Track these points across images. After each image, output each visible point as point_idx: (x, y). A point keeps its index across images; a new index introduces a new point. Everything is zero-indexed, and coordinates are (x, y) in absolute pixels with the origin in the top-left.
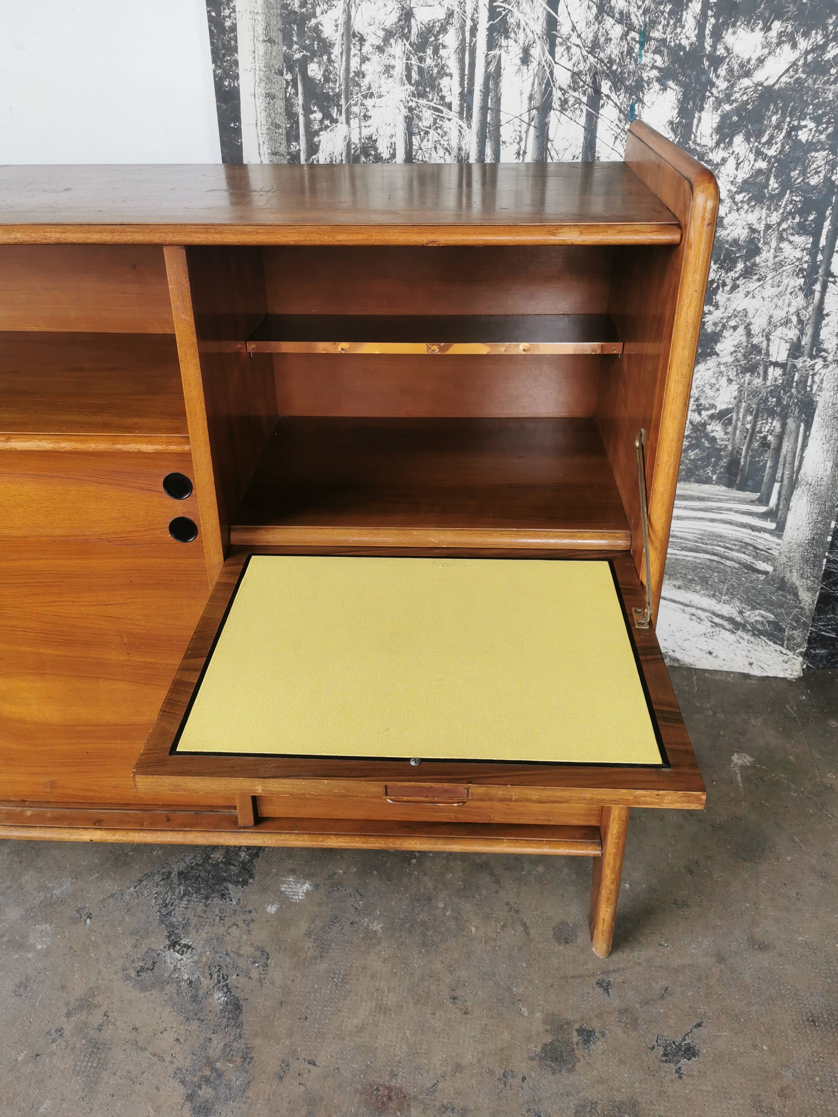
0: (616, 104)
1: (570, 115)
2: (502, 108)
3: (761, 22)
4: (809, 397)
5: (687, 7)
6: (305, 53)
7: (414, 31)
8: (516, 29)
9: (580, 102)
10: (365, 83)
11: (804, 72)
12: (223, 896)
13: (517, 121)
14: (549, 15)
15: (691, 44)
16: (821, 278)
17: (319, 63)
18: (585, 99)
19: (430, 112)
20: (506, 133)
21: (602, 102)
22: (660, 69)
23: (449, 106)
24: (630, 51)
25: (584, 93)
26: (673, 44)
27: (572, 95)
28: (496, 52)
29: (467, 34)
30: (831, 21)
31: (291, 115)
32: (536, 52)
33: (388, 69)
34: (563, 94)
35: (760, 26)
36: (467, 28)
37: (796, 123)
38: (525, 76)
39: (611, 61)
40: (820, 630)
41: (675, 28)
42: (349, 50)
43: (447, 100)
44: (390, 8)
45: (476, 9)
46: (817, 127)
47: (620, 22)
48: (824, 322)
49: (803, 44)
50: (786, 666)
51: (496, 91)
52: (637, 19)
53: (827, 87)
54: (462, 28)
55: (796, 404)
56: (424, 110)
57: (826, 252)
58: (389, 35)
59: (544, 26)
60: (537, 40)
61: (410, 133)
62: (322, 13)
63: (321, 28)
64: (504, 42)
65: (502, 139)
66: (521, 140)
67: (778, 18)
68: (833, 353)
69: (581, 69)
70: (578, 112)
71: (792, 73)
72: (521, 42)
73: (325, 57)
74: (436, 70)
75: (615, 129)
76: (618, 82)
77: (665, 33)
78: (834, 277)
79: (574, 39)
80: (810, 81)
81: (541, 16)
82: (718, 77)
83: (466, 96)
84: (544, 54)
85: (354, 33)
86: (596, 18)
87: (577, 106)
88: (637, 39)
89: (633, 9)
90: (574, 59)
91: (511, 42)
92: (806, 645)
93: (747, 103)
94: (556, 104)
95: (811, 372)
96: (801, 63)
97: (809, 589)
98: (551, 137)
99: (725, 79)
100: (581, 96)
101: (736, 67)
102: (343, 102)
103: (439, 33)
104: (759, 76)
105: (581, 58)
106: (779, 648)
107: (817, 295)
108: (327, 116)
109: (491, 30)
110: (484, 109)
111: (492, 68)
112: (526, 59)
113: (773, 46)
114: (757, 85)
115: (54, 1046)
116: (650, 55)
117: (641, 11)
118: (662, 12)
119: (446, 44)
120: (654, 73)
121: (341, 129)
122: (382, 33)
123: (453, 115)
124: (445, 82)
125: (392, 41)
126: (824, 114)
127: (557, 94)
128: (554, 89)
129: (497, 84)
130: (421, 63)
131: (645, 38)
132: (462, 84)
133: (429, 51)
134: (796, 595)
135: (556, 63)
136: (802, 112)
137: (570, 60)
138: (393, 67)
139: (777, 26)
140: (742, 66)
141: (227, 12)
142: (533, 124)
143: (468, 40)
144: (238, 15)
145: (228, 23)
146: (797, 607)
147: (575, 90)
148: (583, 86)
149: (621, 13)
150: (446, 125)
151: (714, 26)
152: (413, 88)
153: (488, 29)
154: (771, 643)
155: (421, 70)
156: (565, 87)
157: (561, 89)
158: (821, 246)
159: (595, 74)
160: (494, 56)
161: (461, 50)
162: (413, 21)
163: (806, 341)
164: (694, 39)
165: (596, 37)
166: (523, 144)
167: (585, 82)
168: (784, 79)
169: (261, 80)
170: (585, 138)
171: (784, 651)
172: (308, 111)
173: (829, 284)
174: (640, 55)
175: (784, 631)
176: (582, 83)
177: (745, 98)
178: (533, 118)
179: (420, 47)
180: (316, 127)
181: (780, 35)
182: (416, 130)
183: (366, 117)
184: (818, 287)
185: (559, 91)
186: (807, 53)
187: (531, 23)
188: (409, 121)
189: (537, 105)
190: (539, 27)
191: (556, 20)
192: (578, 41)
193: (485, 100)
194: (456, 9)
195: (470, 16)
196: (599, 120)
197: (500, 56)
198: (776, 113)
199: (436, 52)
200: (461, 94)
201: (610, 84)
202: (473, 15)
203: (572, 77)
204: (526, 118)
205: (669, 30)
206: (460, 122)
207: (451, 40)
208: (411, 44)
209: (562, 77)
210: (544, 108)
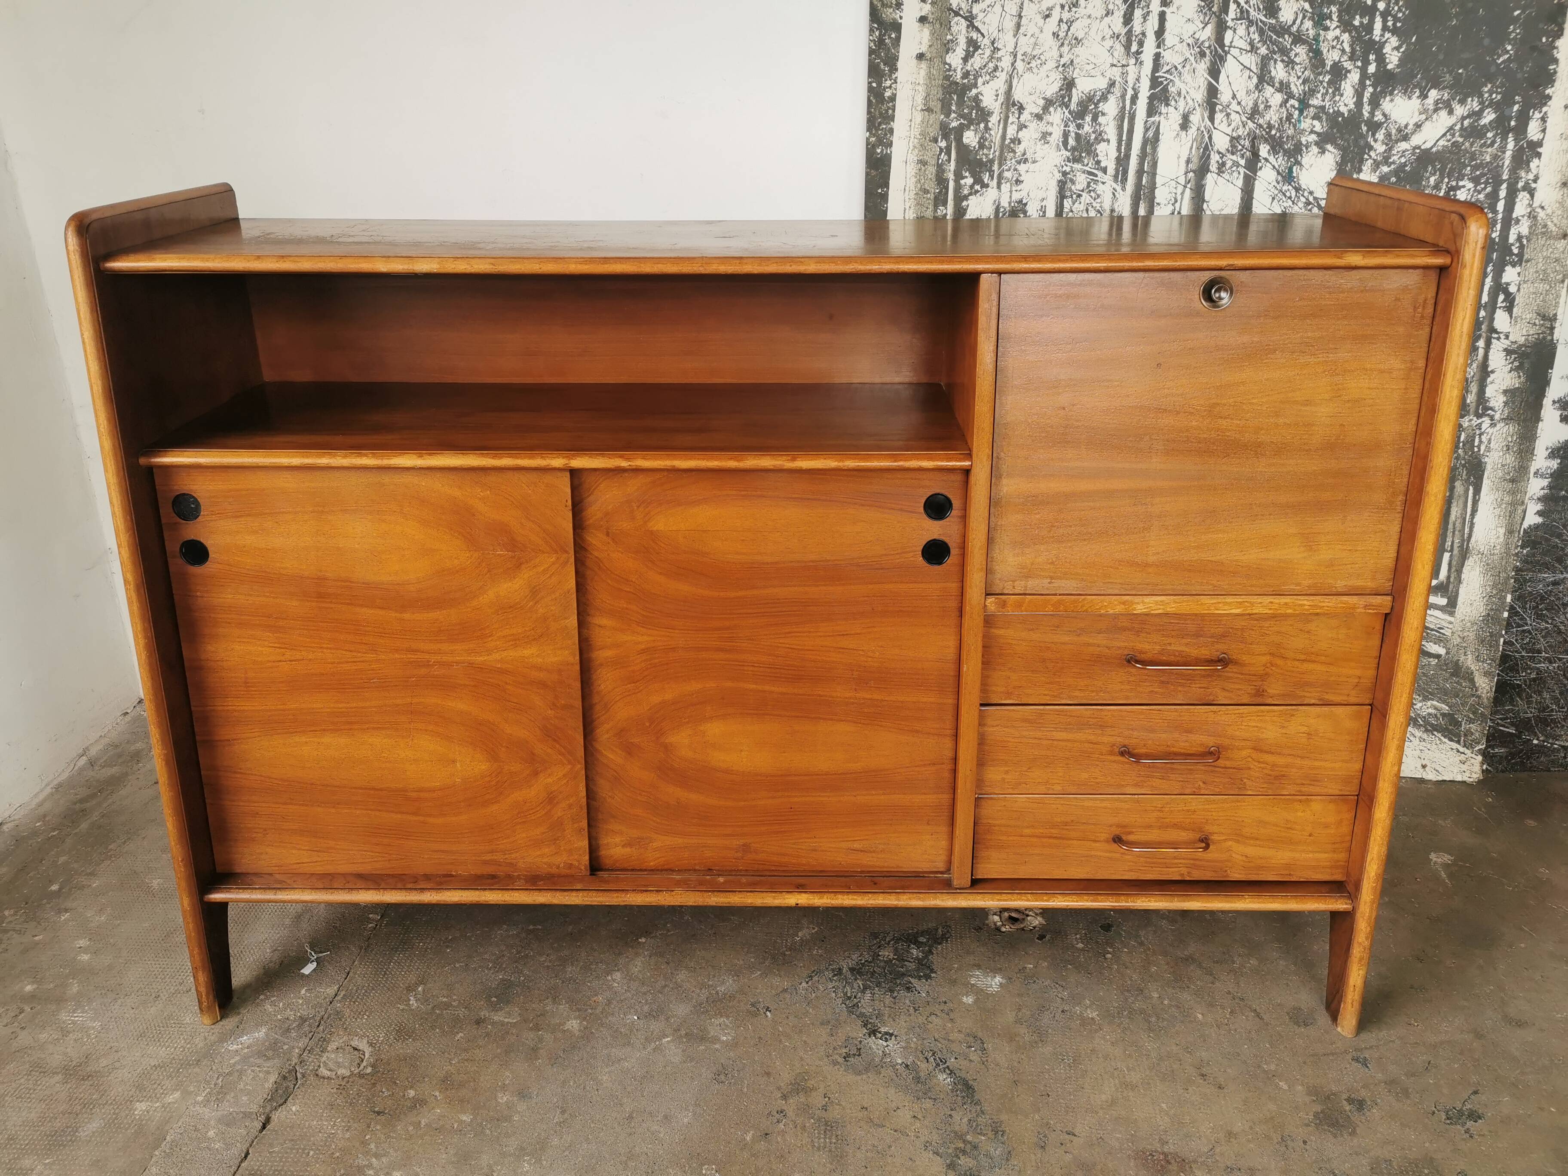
0: (1274, 167)
1: (1227, 177)
2: (1158, 171)
3: (1418, 91)
4: (1476, 458)
5: (1346, 77)
6: (962, 121)
7: (1075, 99)
8: (1176, 97)
9: (1238, 165)
10: (1019, 149)
11: (1461, 136)
12: (908, 989)
13: (1173, 183)
14: (1210, 84)
15: (1349, 111)
16: (1484, 335)
17: (976, 131)
18: (1242, 162)
19: (1084, 176)
20: (1161, 195)
21: (1260, 165)
22: (1319, 134)
23: (1104, 170)
24: (1289, 117)
25: (1242, 156)
26: (1331, 111)
27: (1230, 159)
28: (1156, 118)
29: (1128, 102)
30: (1486, 89)
31: (941, 181)
32: (1195, 119)
33: (1045, 136)
34: (1221, 158)
35: (1417, 94)
36: (1128, 97)
37: (1454, 183)
38: (1183, 141)
39: (1270, 127)
40: (1498, 724)
41: (1334, 95)
42: (1007, 118)
43: (1103, 165)
44: (1051, 79)
45: (1138, 80)
46: (1475, 187)
47: (1280, 90)
48: (1489, 380)
49: (1460, 110)
50: (1464, 767)
51: (1153, 155)
52: (1297, 88)
53: (1484, 149)
54: (1123, 97)
55: (1464, 466)
56: (1078, 174)
57: (1489, 308)
58: (1049, 103)
59: (1205, 94)
60: (1197, 107)
61: (1062, 196)
62: (984, 84)
63: (980, 97)
64: (1164, 109)
65: (1156, 201)
66: (1176, 201)
67: (1434, 87)
68: (1500, 412)
69: (1240, 134)
70: (1235, 174)
71: (1449, 137)
72: (1181, 109)
73: (982, 125)
74: (1093, 136)
75: (1273, 190)
76: (1276, 146)
77: (1323, 101)
78: (1498, 333)
79: (1234, 106)
80: (1467, 144)
81: (1202, 85)
82: (1376, 141)
83: (1122, 161)
84: (1203, 121)
85: (1014, 102)
86: (1257, 87)
87: (1234, 168)
88: (1297, 106)
89: (1293, 79)
90: (1233, 125)
91: (1171, 109)
92: (1484, 741)
93: (1405, 165)
94: (1213, 167)
95: (1478, 432)
96: (1458, 127)
97: (1486, 674)
98: (1206, 198)
99: (1383, 143)
100: (1239, 159)
101: (1394, 131)
102: (995, 167)
103: (1099, 101)
104: (1416, 140)
105: (1240, 123)
106: (1455, 745)
107: (1481, 352)
108: (978, 180)
109: (1151, 98)
110: (1140, 172)
111: (1150, 134)
112: (1185, 125)
113: (1430, 112)
114: (1415, 148)
115: (781, 1126)
116: (1309, 121)
117: (1301, 81)
118: (1321, 82)
119: (1105, 111)
120: (1313, 137)
121: (992, 193)
122: (1042, 102)
123: (1108, 178)
124: (1101, 148)
125: (1052, 109)
126: (1483, 175)
127: (1215, 158)
128: (1212, 153)
129: (1154, 149)
130: (1079, 129)
131: (1304, 105)
132: (1119, 149)
133: (1088, 119)
134: (1472, 681)
135: (1215, 128)
136: (1460, 173)
137: (1229, 125)
138: (1051, 134)
139: (1433, 94)
140: (1399, 130)
141: (888, 83)
142: (1189, 186)
143: (1128, 108)
144: (899, 86)
145: (888, 94)
146: (1473, 695)
147: (1233, 154)
148: (1241, 150)
149: (1281, 83)
150: (1100, 188)
151: (1372, 94)
152: (1068, 154)
153: (1149, 98)
154: (1446, 740)
155: (1078, 137)
156: (1223, 151)
157: (1219, 153)
158: (1483, 302)
159: (1254, 139)
160: (1153, 123)
161: (1120, 118)
162: (1074, 90)
163: (1471, 399)
164: (1352, 106)
165: (1256, 104)
166: (1177, 205)
167: (1243, 147)
168: (1442, 143)
169: (915, 147)
170: (1242, 199)
171: (1462, 749)
172: (958, 176)
173: (1493, 340)
174: (1299, 121)
175: (1461, 726)
176: (1240, 147)
177: (1403, 160)
178: (1189, 181)
179: (1079, 115)
180: (966, 192)
181: (1436, 102)
182: (1068, 194)
183: (1018, 182)
184: (1481, 343)
185: (1217, 155)
186: (1463, 118)
187: (1192, 92)
188: (1062, 185)
189: (1194, 168)
190: (1200, 95)
191: (1217, 88)
192: (1238, 109)
193: (1141, 164)
194: (1118, 79)
195: (1131, 85)
196: (1256, 182)
197: (1159, 123)
198: (1434, 174)
199: (1095, 119)
200: (1118, 159)
201: (1268, 147)
202: (1134, 85)
203: (1231, 141)
204: (1182, 180)
205: (1328, 98)
206: (1114, 185)
207: (1110, 108)
208: (1070, 112)
209: (1221, 142)
210: (1202, 171)
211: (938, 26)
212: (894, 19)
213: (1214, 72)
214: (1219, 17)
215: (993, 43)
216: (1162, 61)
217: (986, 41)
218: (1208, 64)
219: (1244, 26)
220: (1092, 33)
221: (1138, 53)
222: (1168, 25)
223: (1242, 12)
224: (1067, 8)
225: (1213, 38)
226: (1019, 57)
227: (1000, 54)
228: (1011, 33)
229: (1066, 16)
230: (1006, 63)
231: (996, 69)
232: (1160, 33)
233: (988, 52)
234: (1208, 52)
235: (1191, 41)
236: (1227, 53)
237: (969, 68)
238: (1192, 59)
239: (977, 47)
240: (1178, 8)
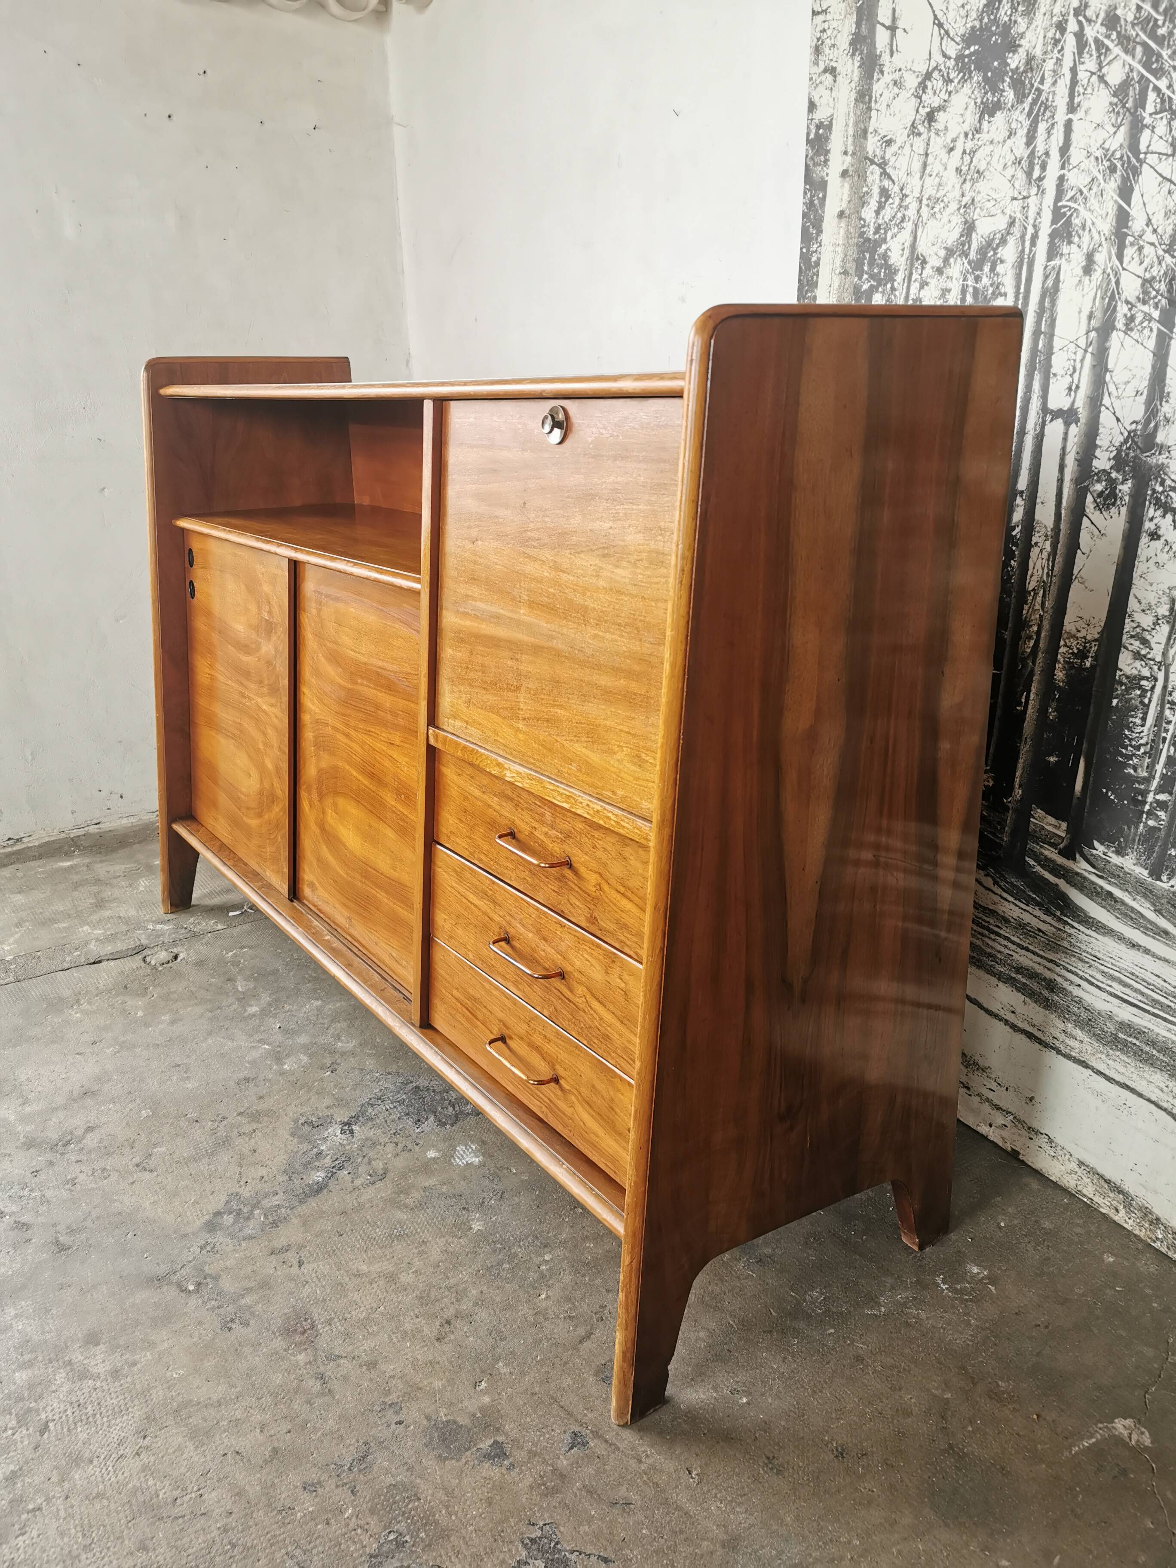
1: (1137, 336)
2: (1056, 332)
6: (872, 282)
7: (975, 246)
8: (1080, 232)
9: (1150, 319)
12: (418, 1121)
13: (1073, 345)
14: (1120, 208)
17: (883, 293)
18: (1156, 314)
20: (1059, 363)
25: (1156, 306)
27: (1141, 310)
28: (1056, 262)
29: (1027, 244)
32: (1100, 258)
33: (946, 293)
34: (1130, 310)
36: (1028, 237)
38: (1086, 290)
42: (911, 274)
44: (953, 224)
45: (1038, 214)
51: (1052, 311)
54: (1023, 237)
58: (950, 252)
59: (1114, 224)
60: (1104, 242)
62: (892, 238)
63: (889, 253)
64: (1065, 249)
65: (1053, 370)
66: (1074, 371)
69: (1155, 274)
72: (1085, 247)
73: (889, 286)
74: (991, 290)
79: (1149, 237)
81: (1110, 211)
84: (1110, 259)
85: (918, 255)
87: (1145, 324)
90: (1147, 261)
91: (1074, 247)
94: (1120, 323)
98: (1110, 366)
100: (1152, 310)
103: (998, 246)
105: (1155, 259)
109: (1053, 236)
110: (1038, 334)
111: (1050, 283)
112: (1088, 268)
119: (1003, 258)
122: (943, 253)
125: (952, 260)
127: (1122, 309)
128: (1119, 303)
129: (1053, 302)
130: (977, 283)
133: (987, 269)
135: (1124, 269)
137: (1141, 263)
138: (949, 291)
141: (815, 247)
142: (1090, 350)
143: (1027, 250)
144: (823, 249)
145: (814, 259)
147: (1145, 303)
148: (1155, 297)
153: (1050, 235)
155: (977, 292)
156: (1132, 300)
157: (1127, 302)
159: (1172, 280)
160: (1054, 268)
161: (1019, 264)
162: (974, 235)
166: (1076, 376)
167: (1157, 291)
170: (1153, 367)
176: (1154, 293)
178: (1091, 343)
179: (977, 265)
185: (1124, 305)
187: (1098, 222)
189: (1097, 325)
190: (1106, 226)
191: (1129, 213)
192: (1153, 238)
193: (1038, 323)
194: (1019, 215)
195: (1031, 222)
196: (1173, 342)
197: (1060, 267)
199: (993, 269)
202: (1036, 219)
203: (1143, 285)
204: (1082, 343)
207: (1009, 253)
208: (969, 263)
209: (1131, 287)
210: (1106, 329)
211: (856, 178)
212: (822, 178)
213: (1126, 192)
214: (1134, 114)
215: (902, 190)
216: (1066, 185)
217: (896, 189)
218: (1119, 181)
219: (1165, 121)
220: (994, 162)
221: (1040, 179)
222: (1074, 136)
223: (1163, 101)
224: (970, 136)
225: (1126, 145)
226: (925, 202)
227: (908, 200)
228: (918, 175)
229: (969, 145)
230: (911, 213)
231: (903, 220)
232: (1064, 150)
233: (897, 201)
234: (1119, 165)
235: (1099, 153)
236: (1141, 162)
237: (880, 221)
238: (1100, 177)
239: (888, 197)
240: (1086, 112)
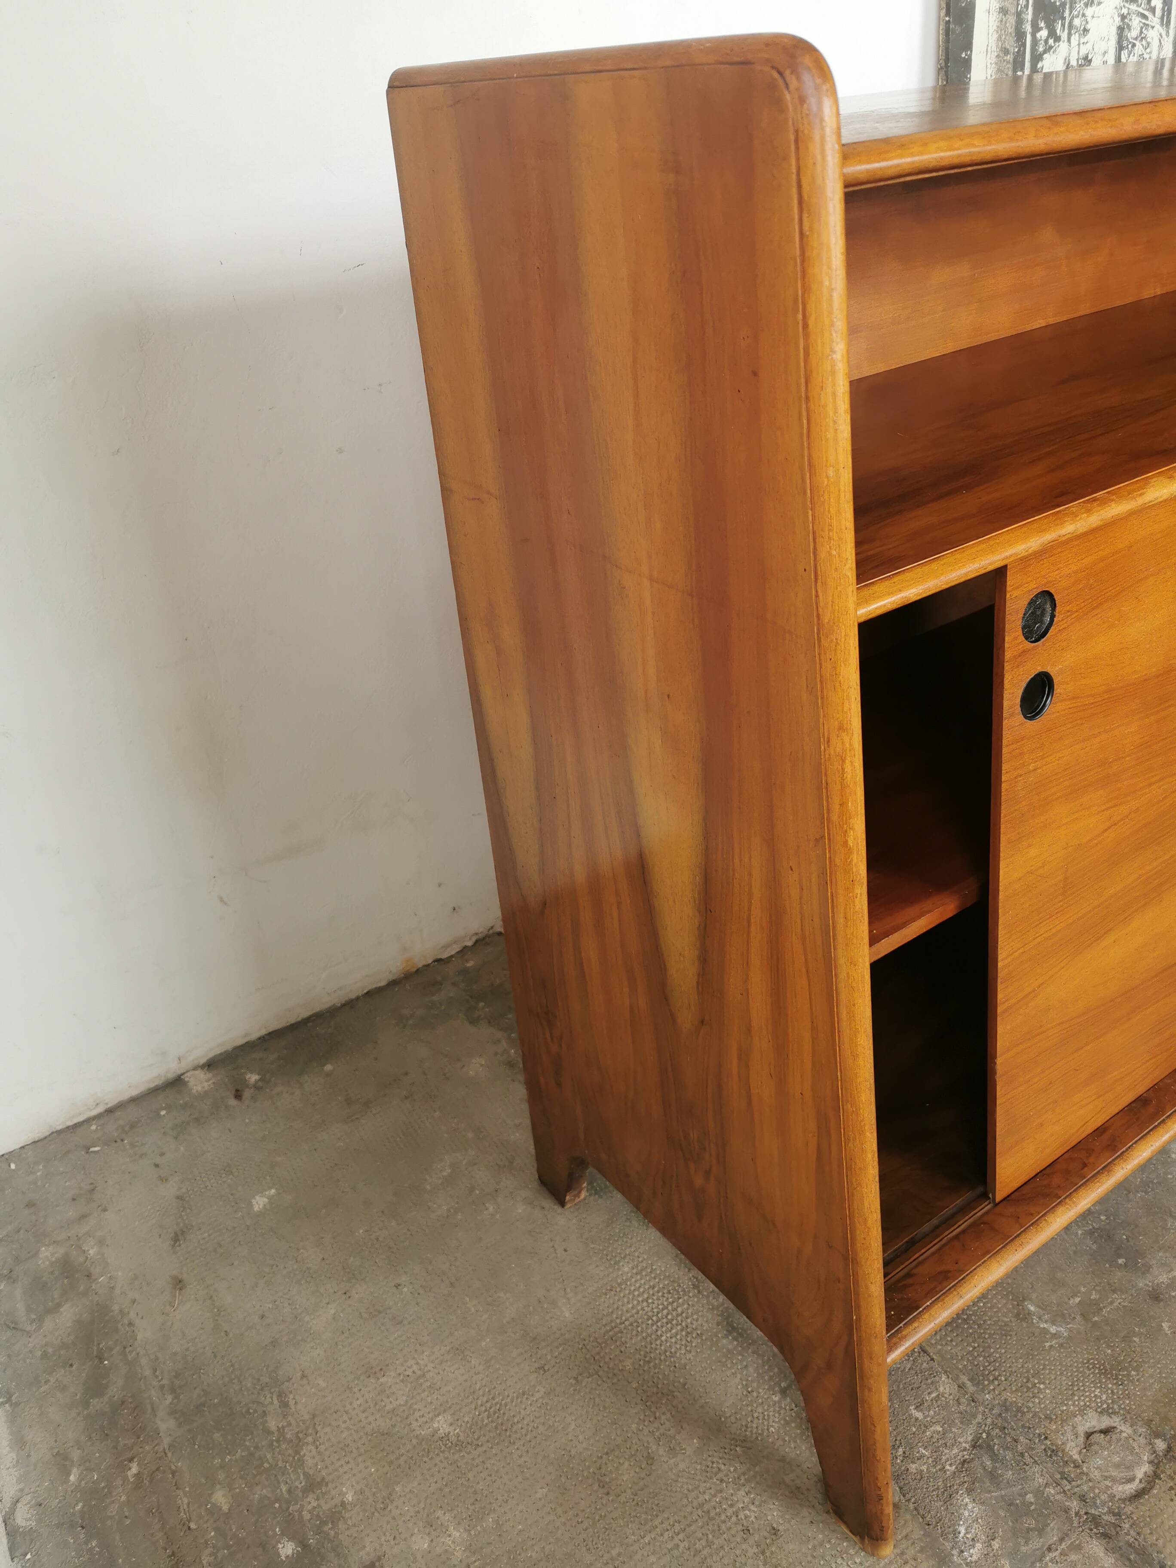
19: (1138, 20)
31: (1020, 35)
56: (1134, 16)
61: (1120, 48)
102: (1067, 14)
108: (1052, 33)
121: (1062, 48)
172: (1036, 29)
180: (1041, 49)
182: (1125, 43)
183: (1085, 31)
188: (1120, 32)
206: (1161, 31)
